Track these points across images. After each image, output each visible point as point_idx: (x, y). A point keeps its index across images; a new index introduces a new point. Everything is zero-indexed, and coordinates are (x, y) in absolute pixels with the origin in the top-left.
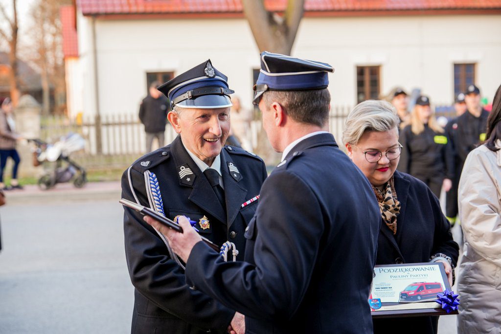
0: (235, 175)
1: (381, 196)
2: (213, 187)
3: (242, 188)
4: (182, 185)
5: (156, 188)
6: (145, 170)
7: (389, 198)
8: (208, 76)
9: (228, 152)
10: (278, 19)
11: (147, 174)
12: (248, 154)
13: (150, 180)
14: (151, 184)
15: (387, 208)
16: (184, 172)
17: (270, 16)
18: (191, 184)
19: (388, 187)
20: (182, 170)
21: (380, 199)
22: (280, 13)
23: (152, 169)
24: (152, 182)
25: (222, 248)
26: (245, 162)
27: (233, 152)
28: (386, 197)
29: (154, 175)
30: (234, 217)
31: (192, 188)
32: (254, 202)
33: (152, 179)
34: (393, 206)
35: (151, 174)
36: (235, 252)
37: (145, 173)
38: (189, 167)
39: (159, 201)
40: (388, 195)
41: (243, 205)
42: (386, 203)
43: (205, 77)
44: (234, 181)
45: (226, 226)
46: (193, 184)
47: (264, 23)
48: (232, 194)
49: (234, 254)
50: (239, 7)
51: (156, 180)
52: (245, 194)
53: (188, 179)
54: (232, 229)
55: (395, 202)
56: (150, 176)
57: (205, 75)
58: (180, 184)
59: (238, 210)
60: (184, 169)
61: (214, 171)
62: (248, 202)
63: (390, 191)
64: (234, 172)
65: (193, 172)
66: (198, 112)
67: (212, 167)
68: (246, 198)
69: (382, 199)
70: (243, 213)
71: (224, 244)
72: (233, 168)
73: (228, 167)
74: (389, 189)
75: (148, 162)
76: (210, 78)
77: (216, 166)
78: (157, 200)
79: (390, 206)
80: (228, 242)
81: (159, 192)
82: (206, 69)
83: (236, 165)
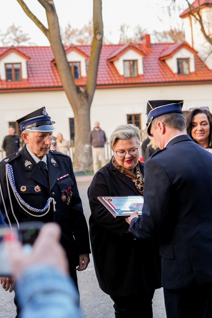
0: (54, 165)
1: (135, 176)
2: (42, 171)
3: (58, 171)
4: (26, 170)
5: (11, 173)
6: (6, 164)
7: (139, 177)
8: (44, 115)
9: (50, 153)
10: (82, 90)
11: (7, 165)
12: (61, 154)
13: (9, 169)
14: (9, 171)
15: (138, 182)
16: (27, 163)
17: (78, 88)
18: (31, 169)
19: (138, 171)
20: (26, 162)
21: (135, 178)
22: (83, 86)
23: (10, 163)
24: (9, 170)
25: (48, 201)
26: (60, 158)
27: (54, 153)
28: (138, 177)
29: (11, 166)
30: (53, 185)
31: (31, 172)
32: (64, 178)
33: (9, 168)
34: (142, 181)
35: (9, 165)
36: (54, 203)
37: (6, 165)
38: (30, 161)
39: (12, 180)
40: (138, 176)
41: (58, 179)
42: (138, 180)
43: (43, 116)
44: (53, 168)
45: (49, 190)
46: (32, 169)
47: (74, 93)
48: (52, 173)
49: (54, 204)
50: (60, 84)
51: (12, 168)
52: (59, 174)
53: (30, 167)
54: (52, 191)
55: (142, 179)
56: (8, 166)
57: (43, 114)
58: (25, 170)
59: (55, 182)
60: (28, 162)
61: (43, 162)
62: (61, 178)
63: (139, 173)
64: (54, 163)
65: (32, 163)
66: (40, 133)
67: (42, 160)
68: (60, 175)
69: (136, 178)
70: (58, 183)
71: (49, 199)
72: (53, 161)
73: (51, 161)
74: (138, 172)
75: (8, 159)
76: (45, 116)
77: (45, 160)
78: (11, 179)
79: (140, 181)
80: (51, 198)
81: (13, 175)
82: (43, 111)
83: (55, 159)
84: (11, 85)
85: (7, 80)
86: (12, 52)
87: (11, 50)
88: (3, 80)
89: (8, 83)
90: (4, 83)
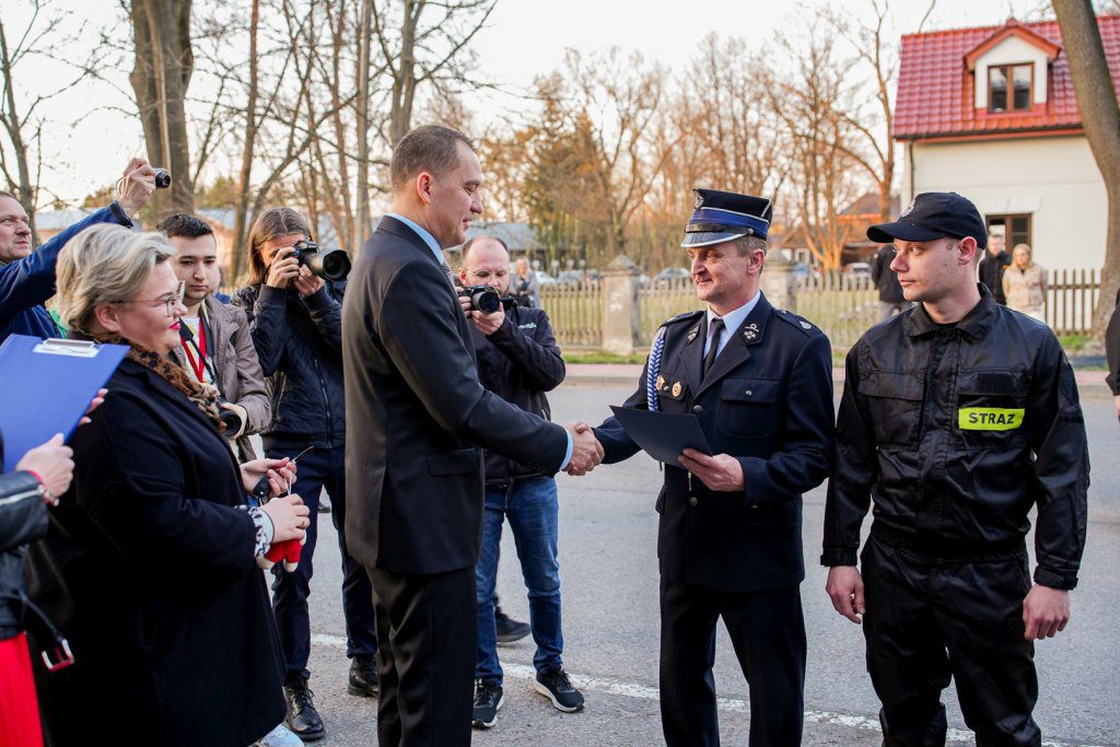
84: (999, 120)
85: (990, 111)
86: (1012, 35)
87: (1009, 32)
88: (981, 109)
89: (991, 117)
90: (982, 117)
